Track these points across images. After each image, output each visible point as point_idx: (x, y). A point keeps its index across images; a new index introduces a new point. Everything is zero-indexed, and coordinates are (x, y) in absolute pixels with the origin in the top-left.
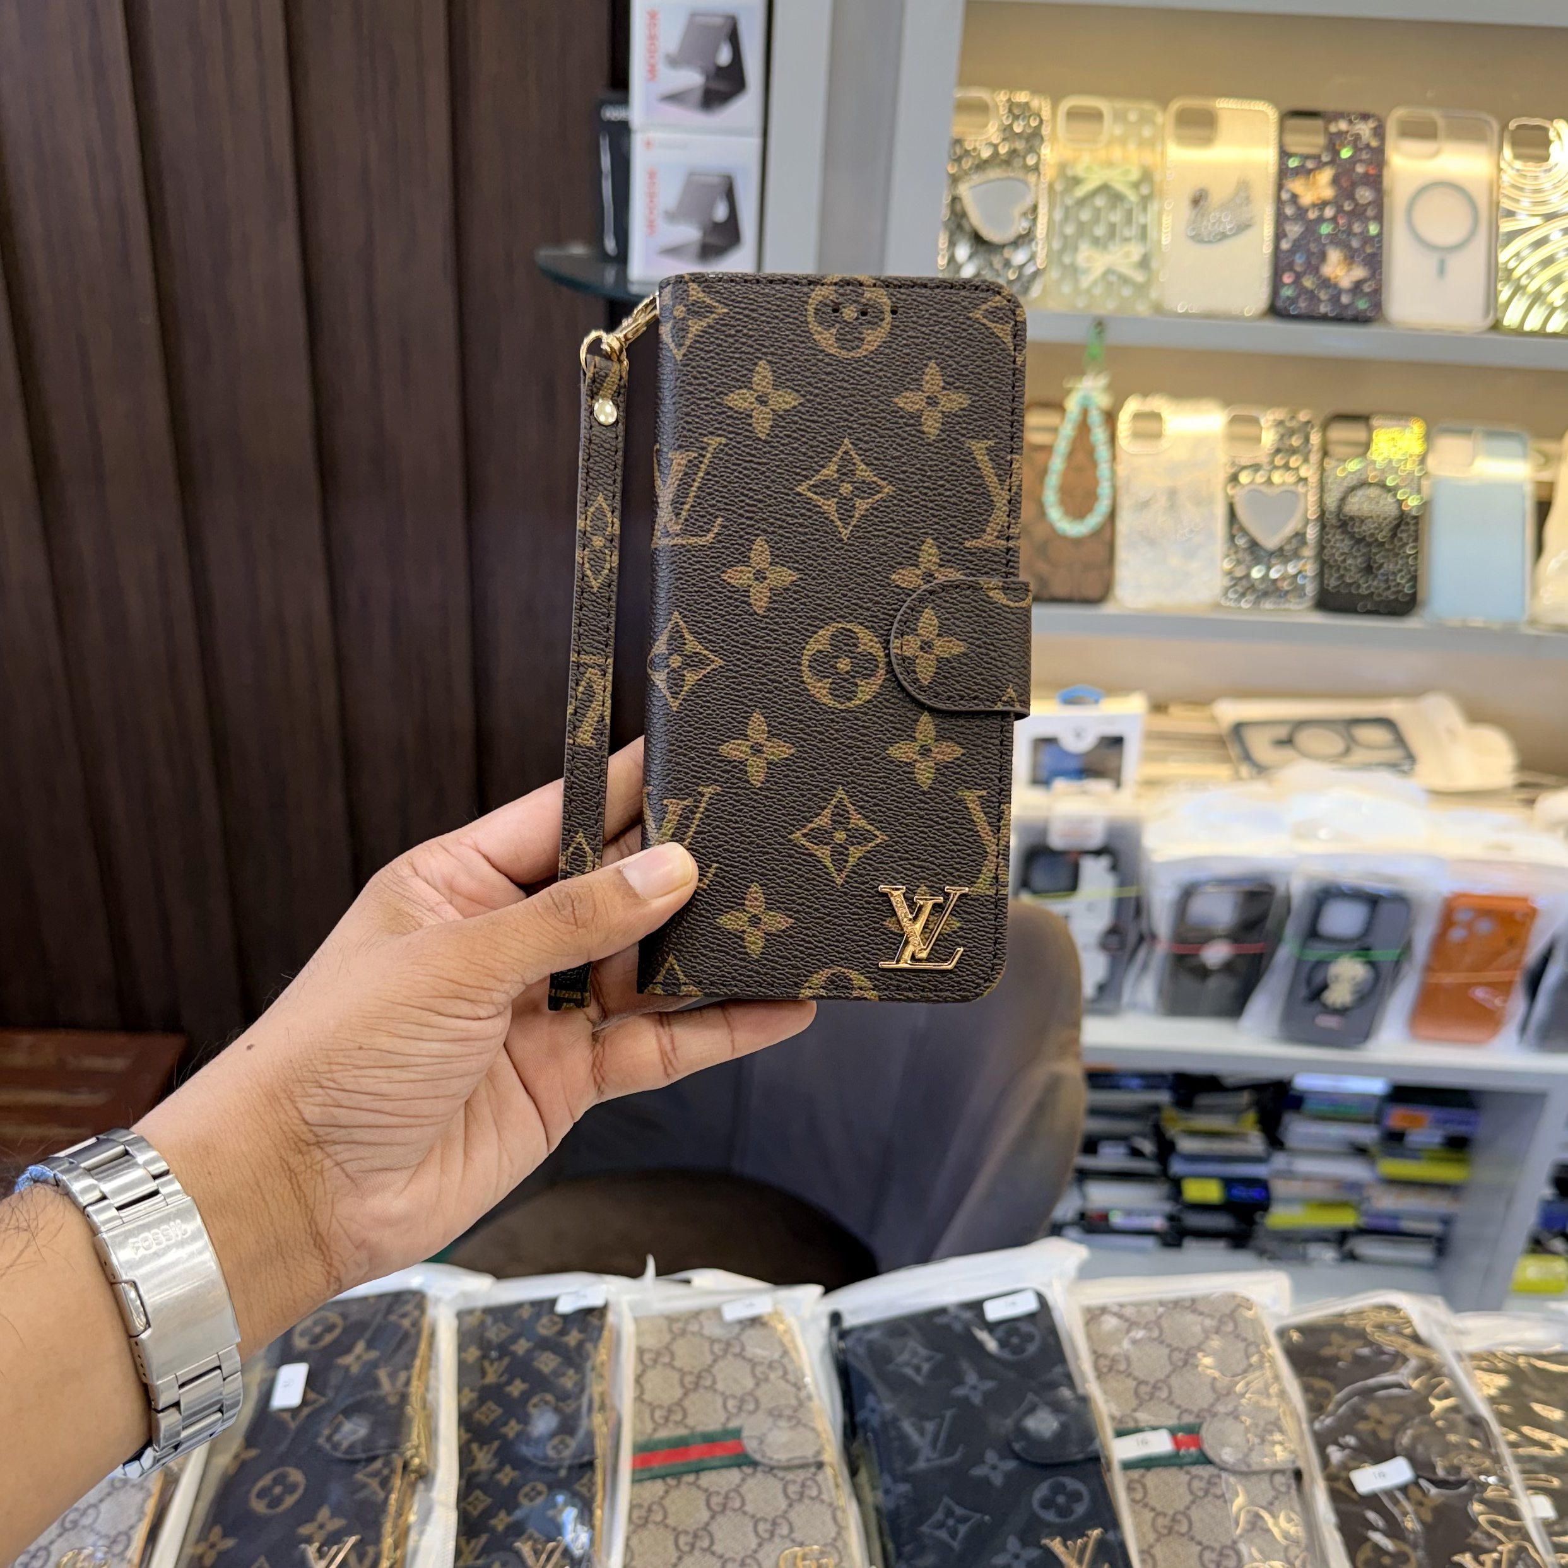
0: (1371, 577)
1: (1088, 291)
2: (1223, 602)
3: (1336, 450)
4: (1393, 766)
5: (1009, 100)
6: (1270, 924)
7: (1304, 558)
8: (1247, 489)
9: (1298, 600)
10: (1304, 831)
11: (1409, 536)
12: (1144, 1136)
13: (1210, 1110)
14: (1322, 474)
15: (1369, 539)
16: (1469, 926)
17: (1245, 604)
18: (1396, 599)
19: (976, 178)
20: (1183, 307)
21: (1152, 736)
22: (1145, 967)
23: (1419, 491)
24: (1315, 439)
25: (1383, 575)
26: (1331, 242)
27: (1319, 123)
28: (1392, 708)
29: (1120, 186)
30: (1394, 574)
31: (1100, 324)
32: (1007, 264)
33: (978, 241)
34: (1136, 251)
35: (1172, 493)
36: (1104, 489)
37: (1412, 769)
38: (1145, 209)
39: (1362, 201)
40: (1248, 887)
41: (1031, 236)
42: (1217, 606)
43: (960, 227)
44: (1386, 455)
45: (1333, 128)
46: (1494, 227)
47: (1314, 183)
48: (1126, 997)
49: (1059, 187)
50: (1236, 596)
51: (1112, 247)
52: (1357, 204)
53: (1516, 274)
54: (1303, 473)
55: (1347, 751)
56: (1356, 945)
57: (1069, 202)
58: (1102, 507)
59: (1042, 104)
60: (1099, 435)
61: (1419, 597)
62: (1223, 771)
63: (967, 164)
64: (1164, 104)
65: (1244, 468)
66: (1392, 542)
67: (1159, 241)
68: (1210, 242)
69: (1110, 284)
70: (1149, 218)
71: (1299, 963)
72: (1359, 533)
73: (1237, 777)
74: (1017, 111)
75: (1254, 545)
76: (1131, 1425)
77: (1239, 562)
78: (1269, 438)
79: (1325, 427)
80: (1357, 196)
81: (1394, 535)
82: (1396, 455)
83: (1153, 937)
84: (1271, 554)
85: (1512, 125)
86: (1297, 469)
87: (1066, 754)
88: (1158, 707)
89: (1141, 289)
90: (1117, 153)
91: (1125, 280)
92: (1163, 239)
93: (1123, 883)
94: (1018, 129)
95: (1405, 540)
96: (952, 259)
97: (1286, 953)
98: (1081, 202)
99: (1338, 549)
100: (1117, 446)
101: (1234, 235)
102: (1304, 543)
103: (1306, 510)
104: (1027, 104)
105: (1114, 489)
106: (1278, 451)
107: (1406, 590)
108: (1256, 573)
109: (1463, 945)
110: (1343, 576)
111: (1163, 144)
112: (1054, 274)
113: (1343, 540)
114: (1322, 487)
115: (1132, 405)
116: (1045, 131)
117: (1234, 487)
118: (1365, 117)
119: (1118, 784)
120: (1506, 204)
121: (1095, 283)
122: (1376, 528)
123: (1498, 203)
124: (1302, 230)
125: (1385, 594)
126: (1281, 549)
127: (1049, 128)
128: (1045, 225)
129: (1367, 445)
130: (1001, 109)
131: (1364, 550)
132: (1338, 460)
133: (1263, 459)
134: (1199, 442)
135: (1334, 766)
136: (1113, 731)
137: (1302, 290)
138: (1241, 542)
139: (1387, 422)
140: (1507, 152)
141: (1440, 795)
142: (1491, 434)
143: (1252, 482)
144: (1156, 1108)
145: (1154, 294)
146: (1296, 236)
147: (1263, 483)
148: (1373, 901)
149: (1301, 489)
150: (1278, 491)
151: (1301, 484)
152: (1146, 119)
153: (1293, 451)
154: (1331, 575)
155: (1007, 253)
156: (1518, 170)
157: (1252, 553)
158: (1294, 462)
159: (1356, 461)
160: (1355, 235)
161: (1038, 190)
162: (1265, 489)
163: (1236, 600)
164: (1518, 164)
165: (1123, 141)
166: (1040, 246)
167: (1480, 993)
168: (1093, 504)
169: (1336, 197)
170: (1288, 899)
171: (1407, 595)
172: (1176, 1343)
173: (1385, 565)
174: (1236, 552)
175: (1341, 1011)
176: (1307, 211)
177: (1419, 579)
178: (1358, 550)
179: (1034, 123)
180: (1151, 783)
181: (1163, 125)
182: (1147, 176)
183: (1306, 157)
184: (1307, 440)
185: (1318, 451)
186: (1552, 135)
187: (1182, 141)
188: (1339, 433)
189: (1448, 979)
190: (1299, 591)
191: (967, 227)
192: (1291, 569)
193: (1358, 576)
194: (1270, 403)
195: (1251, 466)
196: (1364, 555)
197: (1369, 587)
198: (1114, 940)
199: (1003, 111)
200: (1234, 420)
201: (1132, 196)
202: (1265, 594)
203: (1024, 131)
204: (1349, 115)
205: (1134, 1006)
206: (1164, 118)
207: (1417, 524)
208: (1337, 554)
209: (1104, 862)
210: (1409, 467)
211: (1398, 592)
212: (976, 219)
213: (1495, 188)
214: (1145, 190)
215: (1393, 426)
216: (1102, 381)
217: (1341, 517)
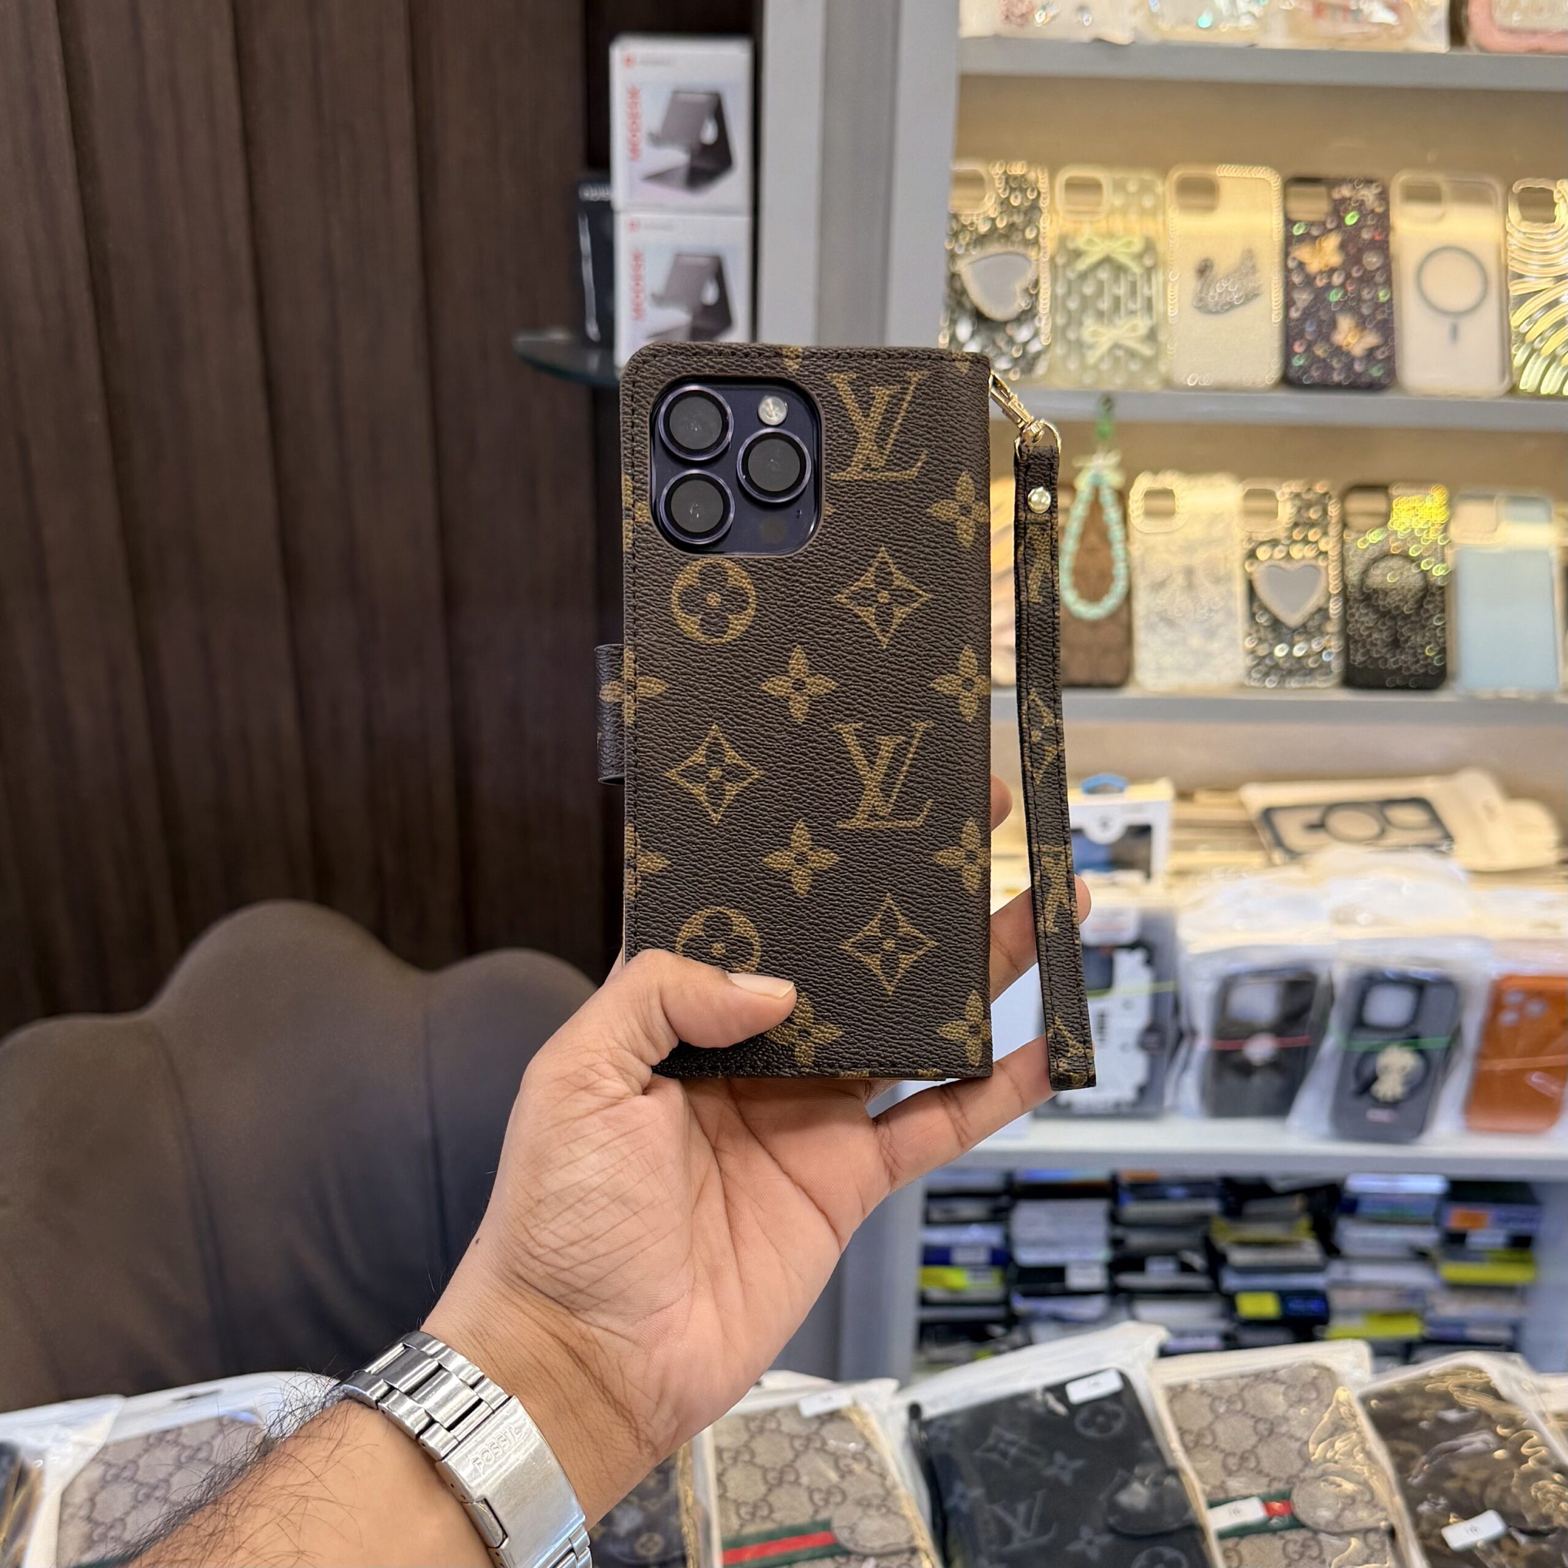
0: (1398, 651)
1: (1095, 367)
2: (1246, 682)
3: (1356, 522)
4: (1431, 847)
5: (1005, 172)
6: (1313, 1015)
7: (1328, 634)
8: (1266, 564)
9: (1324, 678)
10: (1343, 917)
11: (1436, 607)
12: (1192, 1249)
13: (1261, 1218)
14: (1342, 547)
15: (1395, 613)
16: (1520, 1008)
17: (1268, 684)
18: (1426, 674)
19: (975, 253)
20: (1193, 380)
21: (1180, 825)
22: (1185, 1067)
23: (1443, 561)
24: (1333, 510)
25: (1410, 648)
26: (1341, 310)
27: (1322, 189)
28: (1426, 788)
29: (1123, 259)
30: (1423, 647)
31: (1108, 401)
32: (1011, 341)
33: (980, 319)
34: (1142, 324)
35: (1189, 572)
36: (1120, 570)
37: (1451, 849)
38: (1149, 280)
39: (1369, 268)
40: (1290, 976)
41: (1034, 311)
42: (1242, 686)
43: (960, 304)
44: (1408, 525)
45: (1336, 195)
46: (1504, 292)
47: (1320, 250)
48: (1168, 1101)
49: (1060, 261)
50: (1259, 676)
51: (1119, 322)
52: (1365, 271)
53: (1529, 338)
54: (1323, 546)
55: (1382, 833)
56: (1403, 1035)
57: (1072, 275)
58: (1119, 588)
59: (1040, 177)
60: (1112, 514)
61: (1449, 667)
62: (1256, 859)
63: (965, 238)
64: (1164, 172)
65: (1262, 543)
66: (1418, 614)
67: (1166, 312)
68: (1217, 312)
69: (1117, 360)
70: (1155, 290)
71: (1347, 1055)
72: (1384, 606)
73: (1271, 864)
74: (1015, 184)
75: (1276, 624)
76: (1222, 1496)
77: (1261, 641)
78: (1286, 511)
79: (1343, 497)
80: (1364, 262)
81: (1421, 606)
82: (1417, 526)
83: (1194, 1033)
84: (1294, 631)
85: (1517, 187)
86: (1316, 542)
87: (1094, 845)
88: (1184, 795)
89: (1149, 363)
90: (1118, 224)
91: (1132, 354)
92: (1169, 311)
93: (1158, 978)
94: (1015, 201)
95: (1432, 612)
96: (953, 338)
97: (1332, 1043)
98: (1083, 276)
99: (1363, 623)
100: (1130, 525)
101: (1242, 304)
102: (1327, 618)
103: (1328, 584)
104: (1023, 176)
105: (1129, 568)
106: (1296, 525)
107: (1435, 663)
108: (1280, 651)
109: (1515, 1029)
110: (1368, 651)
111: (1164, 213)
112: (1059, 350)
113: (1367, 614)
114: (1343, 560)
115: (1143, 483)
116: (1043, 204)
117: (1251, 564)
118: (1369, 182)
119: (1148, 875)
120: (1515, 267)
121: (1101, 359)
122: (1401, 600)
123: (1507, 266)
124: (1312, 297)
125: (1413, 668)
126: (1304, 626)
127: (1048, 201)
128: (1048, 301)
129: (1387, 516)
130: (997, 182)
131: (1389, 623)
132: (1358, 532)
133: (1281, 534)
134: (1215, 518)
135: (1371, 849)
136: (1139, 819)
137: (1314, 360)
138: (1262, 620)
139: (1409, 492)
140: (1514, 213)
141: (1481, 875)
142: (1515, 500)
143: (1271, 558)
144: (1204, 1219)
145: (1163, 368)
146: (1306, 304)
147: (1283, 558)
148: (1418, 986)
149: (1321, 563)
150: (1297, 565)
151: (1321, 557)
152: (1145, 188)
153: (1312, 524)
154: (1357, 651)
155: (1010, 330)
156: (1525, 233)
157: (1274, 630)
158: (1313, 535)
159: (1377, 531)
160: (1365, 301)
161: (1039, 263)
162: (1283, 564)
163: (1259, 680)
164: (1526, 227)
165: (1124, 211)
166: (1043, 322)
167: (1535, 1079)
168: (1108, 586)
169: (1344, 263)
170: (1331, 987)
171: (1439, 668)
172: (1259, 1414)
173: (1413, 638)
174: (1258, 631)
175: (1393, 1104)
176: (1315, 278)
177: (1448, 652)
178: (1384, 624)
179: (1031, 196)
180: (1181, 873)
181: (1164, 195)
182: (1149, 247)
183: (1310, 224)
184: (1325, 512)
185: (1338, 522)
186: (1556, 196)
187: (1185, 208)
188: (1358, 504)
189: (1500, 1065)
190: (1324, 668)
191: (968, 305)
192: (1315, 646)
193: (1384, 651)
194: (1284, 475)
195: (1269, 542)
196: (1389, 628)
197: (1396, 662)
198: (1153, 1039)
199: (999, 185)
200: (1250, 495)
201: (1136, 269)
202: (1290, 673)
203: (1022, 203)
204: (1351, 181)
205: (1175, 1109)
206: (1165, 188)
207: (1442, 594)
208: (1362, 628)
209: (1138, 956)
210: (1432, 536)
211: (1426, 666)
212: (977, 295)
213: (1503, 250)
214: (1148, 262)
215: (1413, 495)
216: (1113, 459)
217: (1365, 590)
